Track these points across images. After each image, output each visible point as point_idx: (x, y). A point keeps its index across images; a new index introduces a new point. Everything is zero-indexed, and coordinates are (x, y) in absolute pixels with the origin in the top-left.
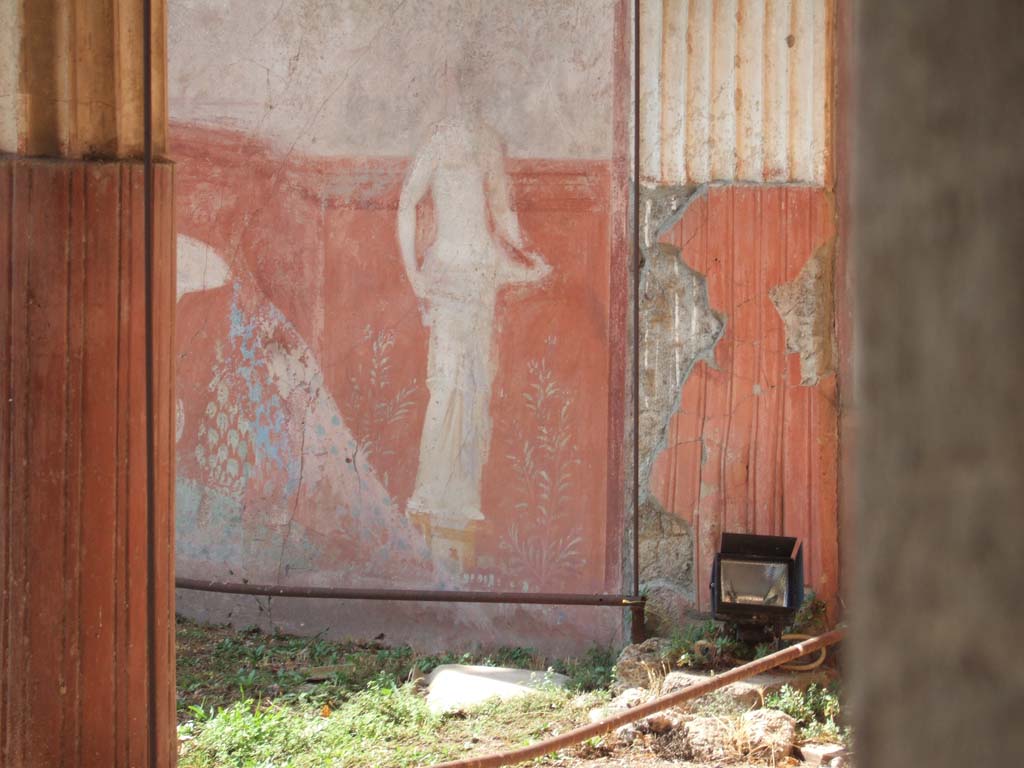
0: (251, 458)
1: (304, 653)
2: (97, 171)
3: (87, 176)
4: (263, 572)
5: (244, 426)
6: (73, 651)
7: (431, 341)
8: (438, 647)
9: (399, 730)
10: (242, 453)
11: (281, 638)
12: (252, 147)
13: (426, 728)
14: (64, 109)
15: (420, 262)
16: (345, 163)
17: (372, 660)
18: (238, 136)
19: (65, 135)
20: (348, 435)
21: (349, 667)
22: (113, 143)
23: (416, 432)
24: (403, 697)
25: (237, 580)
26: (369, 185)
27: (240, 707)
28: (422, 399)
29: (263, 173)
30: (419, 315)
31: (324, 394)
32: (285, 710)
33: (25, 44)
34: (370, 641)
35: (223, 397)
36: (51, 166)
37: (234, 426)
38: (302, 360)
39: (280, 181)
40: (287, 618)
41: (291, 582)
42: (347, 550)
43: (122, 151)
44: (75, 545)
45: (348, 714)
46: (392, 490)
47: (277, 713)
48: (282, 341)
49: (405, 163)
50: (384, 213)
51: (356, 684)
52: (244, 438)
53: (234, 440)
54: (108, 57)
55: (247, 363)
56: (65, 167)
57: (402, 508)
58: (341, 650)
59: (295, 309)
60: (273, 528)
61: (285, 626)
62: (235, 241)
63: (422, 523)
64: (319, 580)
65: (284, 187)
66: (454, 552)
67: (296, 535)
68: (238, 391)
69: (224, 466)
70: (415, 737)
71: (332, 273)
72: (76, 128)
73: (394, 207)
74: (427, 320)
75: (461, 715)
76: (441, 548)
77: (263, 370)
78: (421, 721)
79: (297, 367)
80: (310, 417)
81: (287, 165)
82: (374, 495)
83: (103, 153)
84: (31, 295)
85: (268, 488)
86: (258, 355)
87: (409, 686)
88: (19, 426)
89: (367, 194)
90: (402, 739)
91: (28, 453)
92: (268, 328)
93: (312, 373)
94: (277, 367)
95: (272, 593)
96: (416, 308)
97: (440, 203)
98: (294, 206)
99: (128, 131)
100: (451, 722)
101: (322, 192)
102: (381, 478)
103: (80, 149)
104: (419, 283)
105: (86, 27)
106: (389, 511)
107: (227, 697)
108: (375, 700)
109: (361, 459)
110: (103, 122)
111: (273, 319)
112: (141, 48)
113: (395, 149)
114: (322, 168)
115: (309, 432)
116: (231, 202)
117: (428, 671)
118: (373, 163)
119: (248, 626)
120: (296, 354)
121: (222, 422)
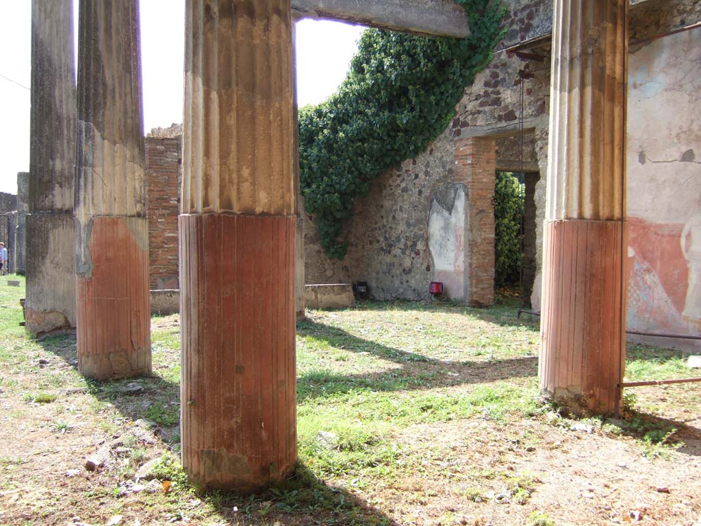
0: (639, 300)
1: (653, 350)
2: (609, 223)
3: (606, 225)
4: (642, 329)
5: (638, 292)
6: (600, 342)
7: (689, 272)
8: (690, 350)
9: (680, 370)
10: (637, 298)
11: (647, 346)
12: (641, 221)
13: (688, 370)
14: (601, 208)
15: (687, 251)
16: (667, 225)
17: (672, 353)
18: (638, 219)
19: (601, 214)
20: (666, 295)
21: (666, 354)
22: (613, 216)
23: (684, 294)
24: (681, 362)
25: (635, 331)
26: (673, 231)
27: (638, 361)
28: (686, 286)
29: (644, 228)
30: (686, 265)
31: (660, 284)
32: (649, 363)
33: (591, 192)
34: (671, 348)
35: (632, 284)
36: (598, 222)
37: (635, 292)
38: (654, 276)
39: (649, 229)
40: (649, 341)
41: (649, 332)
42: (665, 324)
43: (615, 218)
44: (601, 315)
45: (667, 365)
46: (678, 309)
47: (647, 364)
48: (648, 271)
49: (683, 225)
50: (677, 238)
51: (668, 358)
52: (638, 295)
53: (635, 296)
54: (612, 195)
55: (639, 276)
56: (601, 222)
57: (680, 314)
58: (663, 350)
59: (652, 263)
60: (644, 318)
61: (648, 343)
62: (636, 245)
63: (686, 318)
64: (657, 332)
65: (650, 231)
66: (695, 327)
67: (651, 320)
68: (636, 283)
69: (632, 302)
70: (685, 373)
71: (662, 254)
72: (604, 212)
73: (680, 236)
74: (688, 266)
75: (697, 368)
76: (691, 325)
77: (643, 278)
78: (686, 368)
79: (652, 277)
80: (655, 290)
81: (651, 226)
82: (673, 310)
83: (610, 219)
84: (592, 253)
85: (644, 308)
86: (642, 274)
87: (682, 360)
88: (588, 286)
89: (673, 233)
90: (681, 373)
91: (590, 292)
92: (645, 267)
93: (656, 279)
94: (647, 277)
95: (644, 334)
96: (686, 262)
97: (693, 235)
98: (652, 237)
99: (617, 213)
100: (695, 369)
101: (660, 232)
102: (675, 306)
103: (605, 218)
104: (686, 256)
105: (607, 187)
106: (677, 315)
107: (634, 359)
108: (673, 362)
109: (669, 301)
110: (610, 211)
111: (646, 265)
112: (621, 192)
113: (680, 221)
114: (660, 226)
115: (655, 294)
116: (635, 235)
117: (687, 357)
118: (674, 225)
119: (637, 343)
120: (652, 274)
121: (632, 291)
